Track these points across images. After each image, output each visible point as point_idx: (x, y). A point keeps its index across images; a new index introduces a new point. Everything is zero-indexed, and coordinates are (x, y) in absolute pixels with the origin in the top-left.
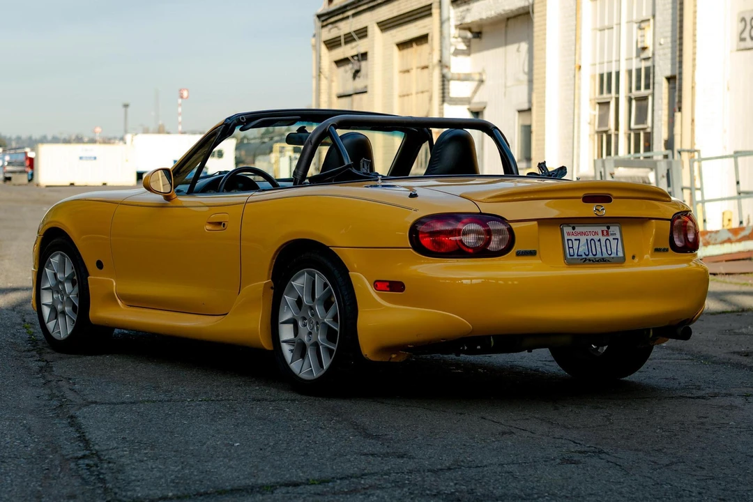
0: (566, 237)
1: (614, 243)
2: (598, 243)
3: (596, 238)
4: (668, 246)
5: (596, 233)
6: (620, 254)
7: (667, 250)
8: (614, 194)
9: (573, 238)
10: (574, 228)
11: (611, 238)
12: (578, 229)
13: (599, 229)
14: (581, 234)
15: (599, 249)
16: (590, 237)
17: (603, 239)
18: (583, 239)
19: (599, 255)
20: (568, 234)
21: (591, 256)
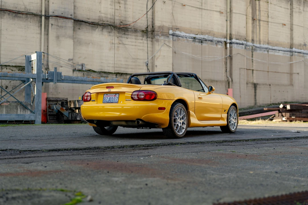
0: (105, 97)
1: (116, 98)
2: (112, 98)
3: (112, 97)
4: (131, 99)
5: (113, 96)
6: (117, 101)
7: (131, 100)
8: (114, 86)
9: (106, 97)
10: (107, 95)
11: (116, 97)
12: (108, 95)
13: (113, 95)
14: (109, 96)
15: (112, 100)
16: (110, 97)
17: (114, 97)
18: (109, 97)
19: (111, 102)
20: (105, 96)
21: (109, 102)
